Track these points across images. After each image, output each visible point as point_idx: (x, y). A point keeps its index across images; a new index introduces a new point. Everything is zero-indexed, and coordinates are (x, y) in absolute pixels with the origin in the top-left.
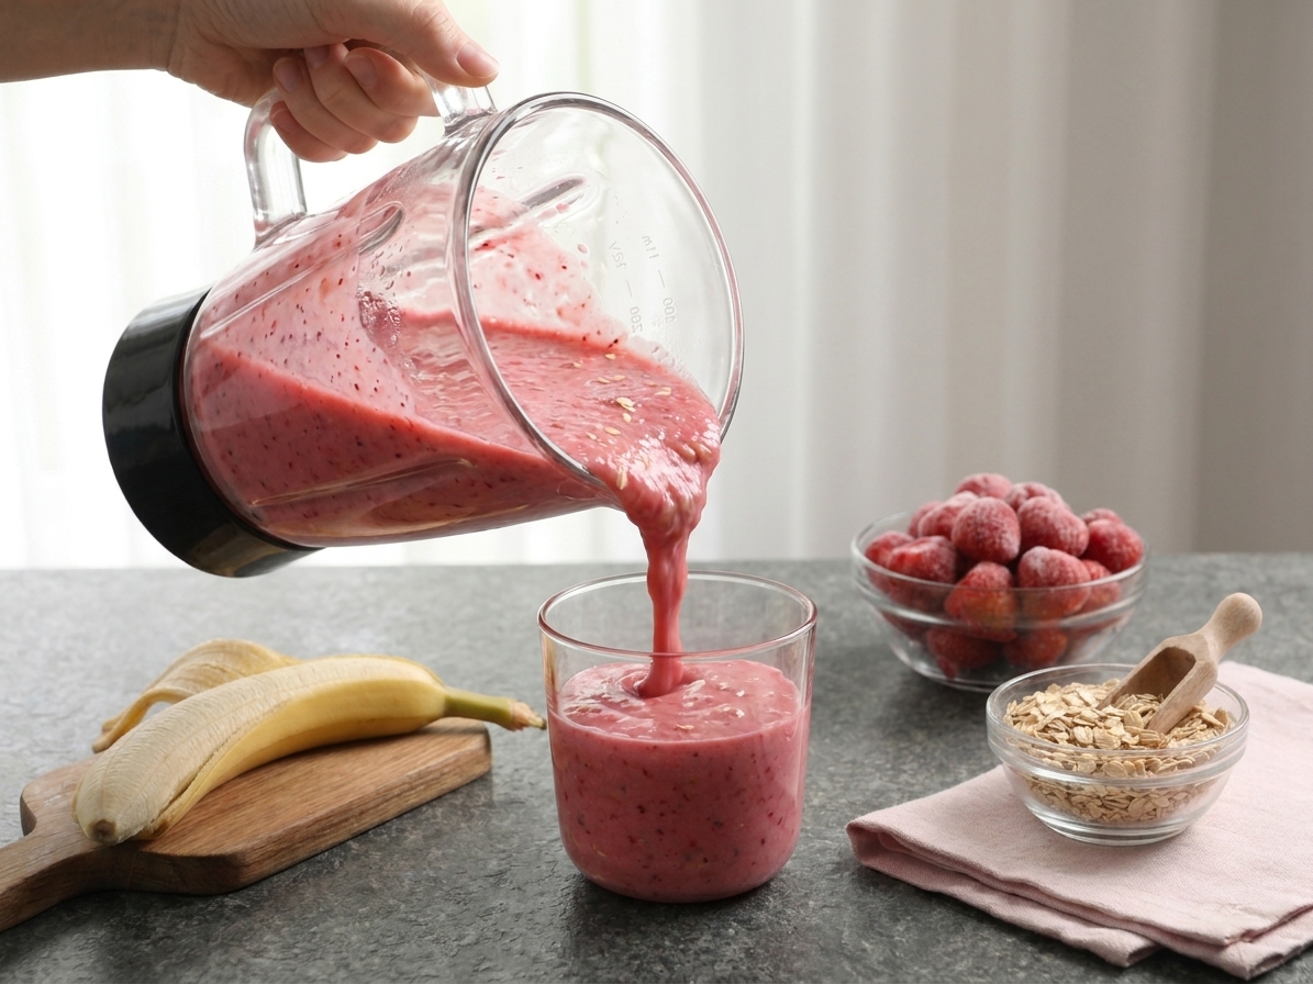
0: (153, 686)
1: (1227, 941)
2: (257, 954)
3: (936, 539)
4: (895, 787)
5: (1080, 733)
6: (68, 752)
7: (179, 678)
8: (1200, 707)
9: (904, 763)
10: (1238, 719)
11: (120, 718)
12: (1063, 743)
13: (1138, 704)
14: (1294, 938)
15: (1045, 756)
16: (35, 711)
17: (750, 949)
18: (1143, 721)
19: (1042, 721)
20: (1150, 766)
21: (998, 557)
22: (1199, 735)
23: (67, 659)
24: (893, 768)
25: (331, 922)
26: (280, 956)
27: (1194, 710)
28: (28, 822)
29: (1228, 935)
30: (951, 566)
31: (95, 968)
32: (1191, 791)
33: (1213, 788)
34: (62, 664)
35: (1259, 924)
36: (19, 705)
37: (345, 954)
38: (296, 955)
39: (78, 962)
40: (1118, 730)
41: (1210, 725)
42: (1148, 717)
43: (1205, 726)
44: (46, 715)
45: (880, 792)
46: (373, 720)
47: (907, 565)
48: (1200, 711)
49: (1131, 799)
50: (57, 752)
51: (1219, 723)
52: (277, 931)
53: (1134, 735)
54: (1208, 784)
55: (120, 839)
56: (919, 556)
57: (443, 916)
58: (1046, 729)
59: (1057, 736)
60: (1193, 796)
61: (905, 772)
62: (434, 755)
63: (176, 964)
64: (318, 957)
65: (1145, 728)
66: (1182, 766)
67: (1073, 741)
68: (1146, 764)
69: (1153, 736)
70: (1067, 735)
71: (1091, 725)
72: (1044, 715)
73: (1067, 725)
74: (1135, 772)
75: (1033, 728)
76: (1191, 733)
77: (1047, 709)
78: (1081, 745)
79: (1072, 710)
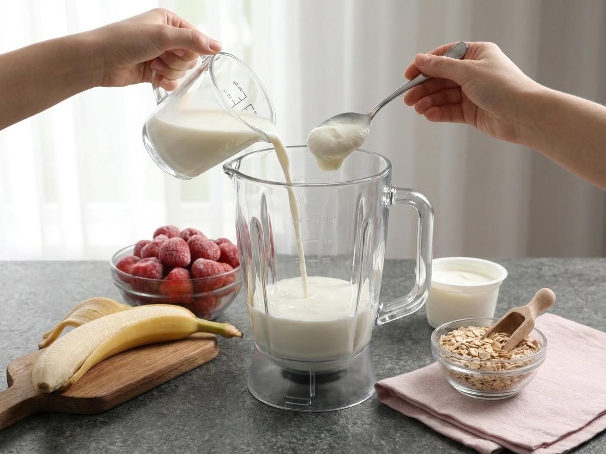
0: (65, 319)
1: (534, 448)
2: (112, 444)
4: (397, 367)
5: (473, 351)
6: (28, 348)
7: (77, 316)
8: (526, 339)
9: (402, 356)
10: (542, 345)
11: (51, 332)
12: (465, 355)
13: (498, 337)
14: (565, 446)
15: (456, 361)
16: (12, 329)
17: (331, 443)
18: (500, 345)
19: (456, 345)
20: (503, 367)
21: (182, 265)
22: (525, 352)
23: (27, 304)
24: (397, 358)
25: (144, 429)
26: (122, 445)
27: (524, 340)
28: (10, 381)
29: (535, 445)
30: (161, 271)
31: (39, 450)
32: (521, 377)
33: (530, 377)
34: (25, 306)
35: (549, 440)
36: (5, 325)
37: (151, 445)
38: (129, 445)
39: (32, 447)
40: (490, 350)
41: (530, 347)
42: (503, 344)
43: (528, 348)
44: (18, 330)
45: (391, 369)
46: (165, 334)
48: (527, 341)
49: (494, 381)
50: (22, 348)
51: (534, 346)
52: (121, 433)
53: (496, 352)
54: (529, 374)
55: (51, 391)
57: (194, 427)
58: (457, 348)
59: (462, 352)
60: (521, 379)
61: (402, 360)
62: (192, 350)
63: (76, 449)
64: (139, 445)
65: (502, 349)
66: (518, 367)
67: (469, 354)
68: (502, 366)
69: (505, 352)
70: (467, 352)
71: (478, 347)
72: (457, 342)
73: (467, 347)
74: (496, 369)
75: (452, 348)
76: (522, 351)
77: (458, 339)
78: (473, 356)
79: (469, 340)
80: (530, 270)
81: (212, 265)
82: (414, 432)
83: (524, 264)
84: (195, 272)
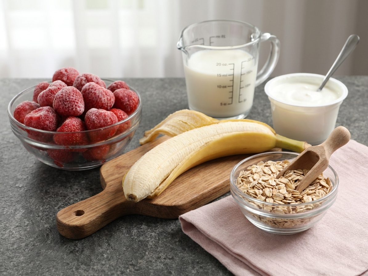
3: (46, 108)
5: (267, 191)
8: (319, 177)
10: (334, 182)
12: (259, 196)
15: (251, 201)
18: (293, 186)
19: (253, 183)
20: (295, 209)
21: (75, 115)
22: (317, 192)
27: (317, 179)
30: (54, 121)
40: (284, 191)
41: (323, 187)
42: (297, 184)
43: (321, 187)
47: (34, 122)
51: (326, 185)
53: (289, 193)
56: (39, 118)
58: (253, 187)
59: (257, 191)
65: (295, 189)
69: (298, 194)
70: (261, 192)
71: (273, 187)
72: (254, 180)
73: (262, 186)
74: (288, 212)
75: (249, 186)
76: (314, 191)
77: (256, 176)
78: (267, 197)
79: (265, 178)
80: (360, 89)
81: (105, 116)
82: (209, 270)
83: (356, 82)
84: (88, 123)
